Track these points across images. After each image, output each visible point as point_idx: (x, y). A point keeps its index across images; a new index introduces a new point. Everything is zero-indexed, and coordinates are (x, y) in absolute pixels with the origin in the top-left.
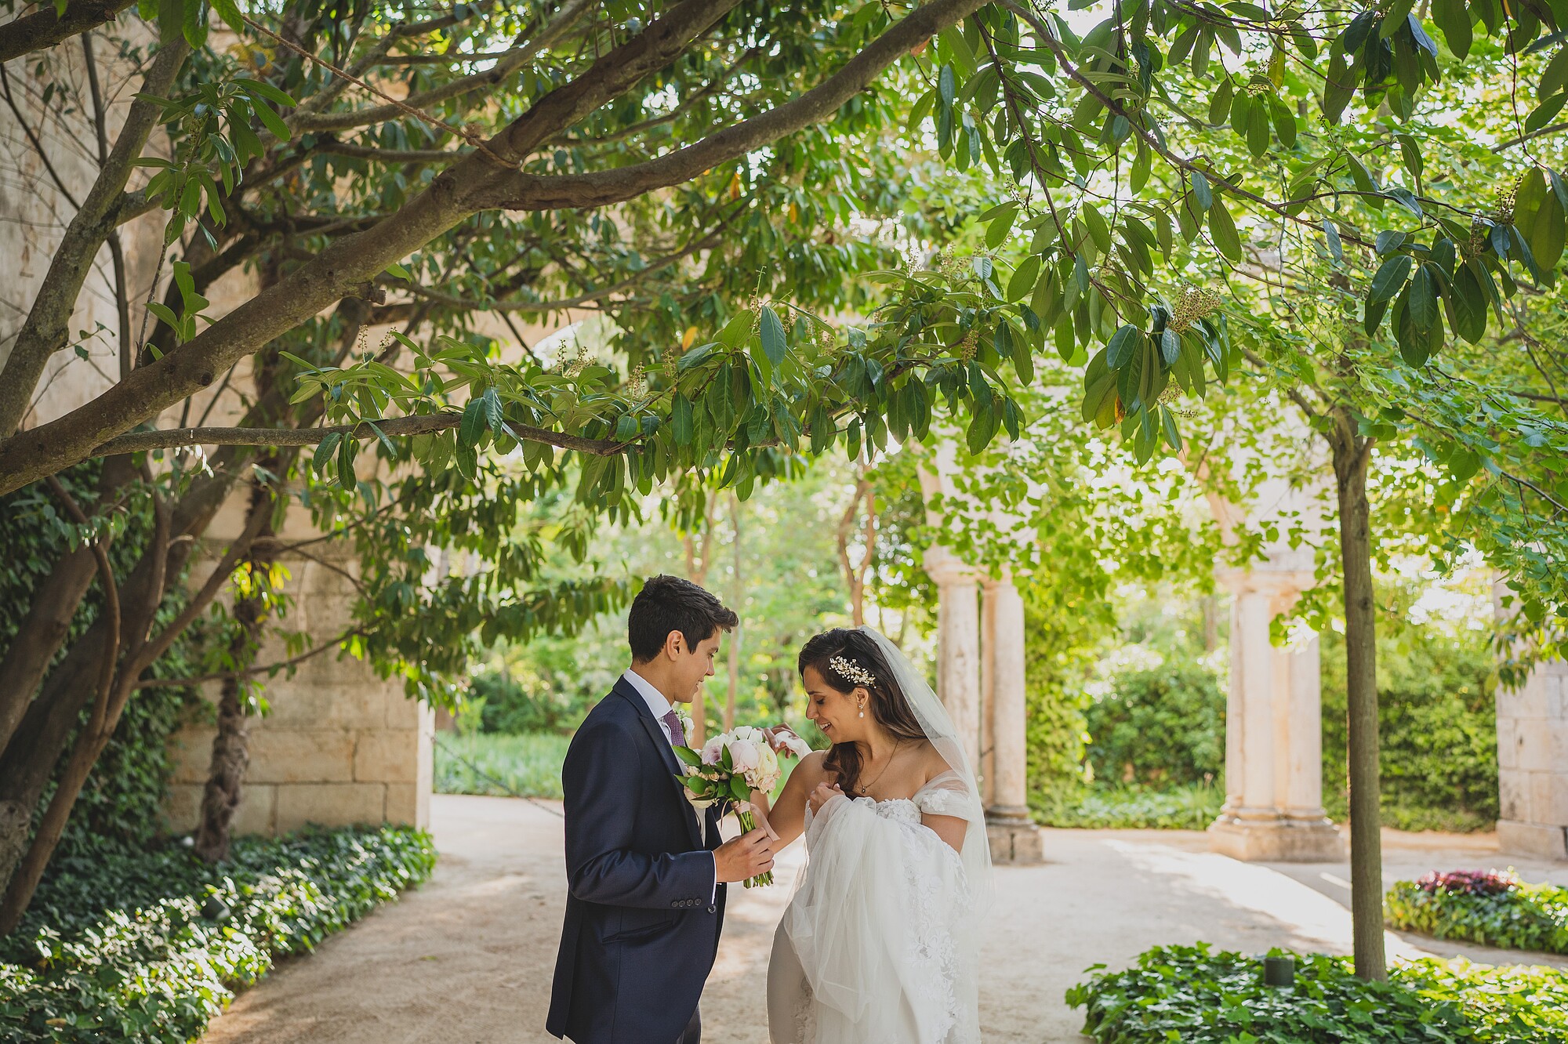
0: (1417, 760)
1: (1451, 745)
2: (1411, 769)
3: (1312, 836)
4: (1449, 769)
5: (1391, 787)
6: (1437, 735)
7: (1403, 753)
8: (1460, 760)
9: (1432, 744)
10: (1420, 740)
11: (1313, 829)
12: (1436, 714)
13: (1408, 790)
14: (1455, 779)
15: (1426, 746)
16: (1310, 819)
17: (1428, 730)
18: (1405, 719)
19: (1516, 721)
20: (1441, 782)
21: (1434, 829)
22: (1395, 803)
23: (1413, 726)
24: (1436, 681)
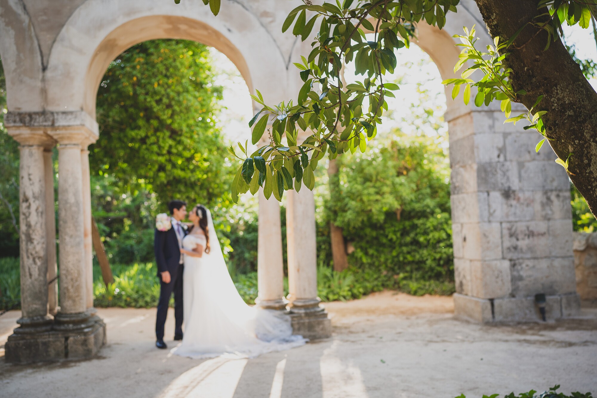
0: (421, 251)
1: (439, 241)
2: (418, 257)
3: (306, 320)
4: (438, 256)
5: (408, 268)
6: (431, 236)
7: (414, 247)
8: (444, 250)
9: (428, 241)
10: (422, 239)
11: (307, 314)
12: (431, 222)
13: (417, 269)
14: (442, 262)
15: (425, 242)
16: (305, 307)
17: (425, 233)
18: (414, 227)
19: (462, 225)
20: (434, 265)
21: (430, 294)
22: (410, 278)
23: (418, 230)
24: (430, 202)
